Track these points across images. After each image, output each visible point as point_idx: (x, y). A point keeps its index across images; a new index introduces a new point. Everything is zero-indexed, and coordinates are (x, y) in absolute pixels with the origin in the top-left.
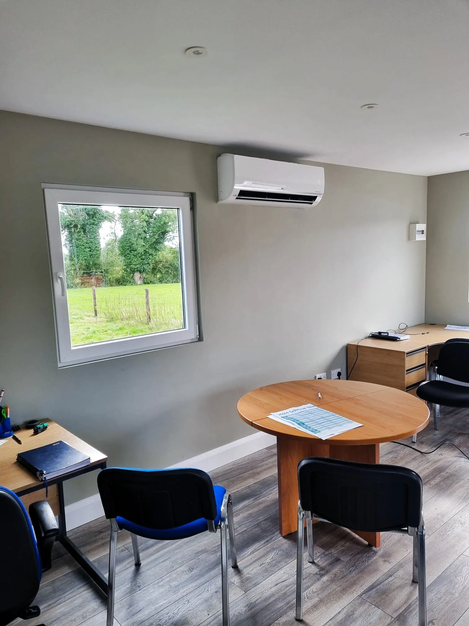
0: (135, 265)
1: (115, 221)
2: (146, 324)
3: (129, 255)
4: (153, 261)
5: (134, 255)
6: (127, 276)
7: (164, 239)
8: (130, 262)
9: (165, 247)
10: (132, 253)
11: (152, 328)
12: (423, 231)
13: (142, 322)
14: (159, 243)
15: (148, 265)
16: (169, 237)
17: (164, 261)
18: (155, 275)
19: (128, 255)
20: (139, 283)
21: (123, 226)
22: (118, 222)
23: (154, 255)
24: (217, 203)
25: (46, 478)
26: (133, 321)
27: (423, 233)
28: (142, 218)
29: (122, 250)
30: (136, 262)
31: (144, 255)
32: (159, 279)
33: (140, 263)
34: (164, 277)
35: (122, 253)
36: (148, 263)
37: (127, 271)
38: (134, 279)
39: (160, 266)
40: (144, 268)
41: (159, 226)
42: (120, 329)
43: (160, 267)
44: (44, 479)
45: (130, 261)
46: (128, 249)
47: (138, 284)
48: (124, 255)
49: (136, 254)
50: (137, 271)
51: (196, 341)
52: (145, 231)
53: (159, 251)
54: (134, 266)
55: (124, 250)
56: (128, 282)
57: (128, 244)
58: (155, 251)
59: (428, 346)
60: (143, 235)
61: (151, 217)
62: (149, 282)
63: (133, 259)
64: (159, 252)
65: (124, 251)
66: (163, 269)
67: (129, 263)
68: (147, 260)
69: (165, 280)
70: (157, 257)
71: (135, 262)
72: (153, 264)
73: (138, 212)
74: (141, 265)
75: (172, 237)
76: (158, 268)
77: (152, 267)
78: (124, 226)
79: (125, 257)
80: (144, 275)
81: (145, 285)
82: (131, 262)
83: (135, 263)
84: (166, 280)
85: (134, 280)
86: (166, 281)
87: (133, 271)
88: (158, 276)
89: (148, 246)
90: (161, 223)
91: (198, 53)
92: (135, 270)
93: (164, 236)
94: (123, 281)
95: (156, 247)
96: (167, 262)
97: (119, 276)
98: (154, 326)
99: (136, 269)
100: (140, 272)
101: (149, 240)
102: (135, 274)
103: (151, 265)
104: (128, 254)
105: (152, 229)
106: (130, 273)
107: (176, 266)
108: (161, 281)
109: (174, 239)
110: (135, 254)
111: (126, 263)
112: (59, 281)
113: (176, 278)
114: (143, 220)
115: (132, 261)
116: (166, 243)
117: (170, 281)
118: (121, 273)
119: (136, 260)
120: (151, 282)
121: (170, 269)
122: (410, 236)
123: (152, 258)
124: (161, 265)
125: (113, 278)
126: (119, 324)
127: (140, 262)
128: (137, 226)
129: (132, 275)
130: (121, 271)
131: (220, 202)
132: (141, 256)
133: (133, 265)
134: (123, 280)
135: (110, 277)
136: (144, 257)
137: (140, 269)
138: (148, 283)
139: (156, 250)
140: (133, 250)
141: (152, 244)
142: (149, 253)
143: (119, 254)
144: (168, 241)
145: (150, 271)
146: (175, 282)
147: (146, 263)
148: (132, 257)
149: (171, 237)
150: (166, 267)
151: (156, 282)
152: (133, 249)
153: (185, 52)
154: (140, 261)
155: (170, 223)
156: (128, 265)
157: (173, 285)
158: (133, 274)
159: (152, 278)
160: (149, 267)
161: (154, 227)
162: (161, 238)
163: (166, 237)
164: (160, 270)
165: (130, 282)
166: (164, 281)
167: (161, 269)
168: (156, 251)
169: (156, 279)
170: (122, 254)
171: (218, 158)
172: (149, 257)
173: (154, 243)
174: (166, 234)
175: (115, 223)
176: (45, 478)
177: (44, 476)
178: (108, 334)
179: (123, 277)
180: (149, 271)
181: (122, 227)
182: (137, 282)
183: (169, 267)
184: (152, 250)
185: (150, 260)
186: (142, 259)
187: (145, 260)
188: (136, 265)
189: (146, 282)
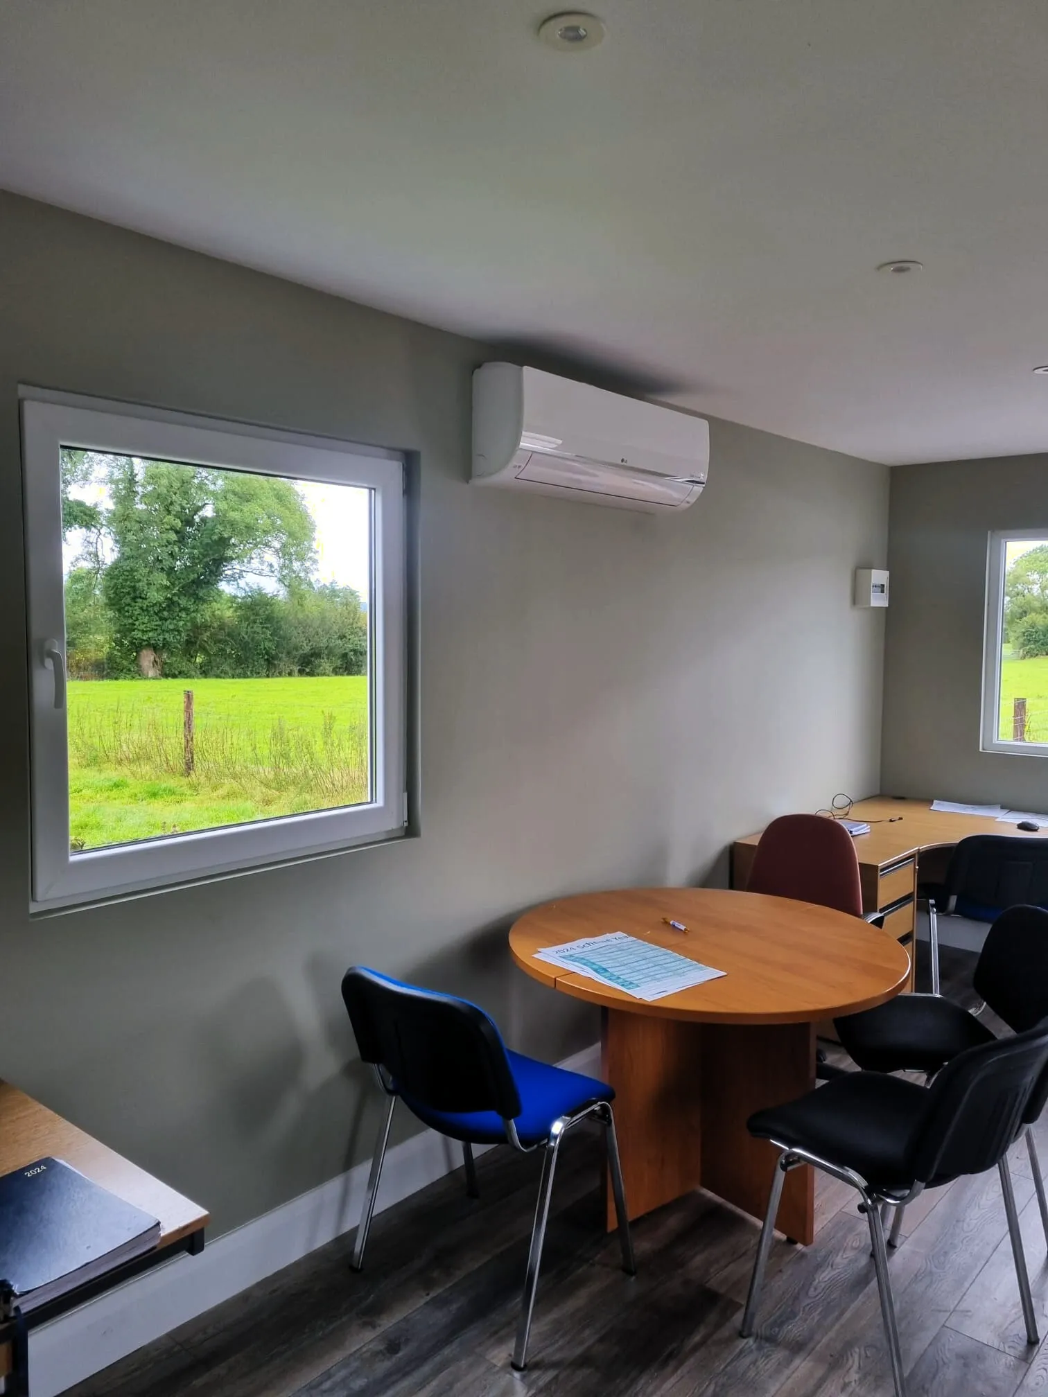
0: (143, 632)
1: (98, 526)
2: (182, 775)
3: (130, 609)
4: (189, 624)
5: (141, 608)
6: (121, 658)
7: (217, 576)
8: (130, 624)
9: (220, 593)
10: (136, 602)
11: (199, 784)
12: (883, 586)
13: (171, 771)
14: (205, 583)
15: (177, 633)
16: (229, 572)
17: (215, 625)
18: (192, 657)
19: (126, 608)
20: (151, 674)
21: (118, 538)
22: (104, 530)
23: (192, 610)
24: (468, 482)
25: (21, 1307)
26: (148, 768)
27: (883, 592)
28: (166, 522)
29: (112, 596)
30: (144, 627)
31: (167, 609)
32: (201, 668)
33: (155, 628)
34: (214, 664)
35: (113, 602)
36: (174, 630)
37: (122, 645)
38: (141, 664)
39: (206, 636)
40: (164, 639)
41: (207, 544)
42: (117, 785)
43: (205, 639)
44: (12, 1314)
45: (130, 621)
46: (128, 593)
47: (150, 676)
48: (117, 607)
49: (147, 606)
50: (149, 645)
51: (397, 835)
52: (171, 554)
53: (204, 601)
54: (140, 635)
55: (117, 594)
56: (124, 671)
57: (128, 583)
58: (195, 602)
59: (918, 853)
60: (167, 564)
61: (189, 522)
62: (177, 673)
63: (140, 617)
64: (205, 605)
65: (117, 597)
66: (212, 645)
67: (127, 626)
68: (175, 621)
69: (215, 669)
70: (199, 615)
71: (145, 625)
72: (188, 633)
73: (156, 510)
74: (159, 631)
75: (238, 571)
76: (198, 642)
77: (185, 638)
78: (121, 540)
79: (119, 611)
80: (165, 656)
81: (166, 680)
82: (134, 625)
83: (142, 627)
84: (218, 669)
85: (139, 666)
86: (219, 672)
87: (138, 647)
88: (199, 660)
89: (177, 588)
90: (213, 539)
91: (574, 36)
92: (144, 643)
93: (218, 568)
94: (112, 668)
95: (197, 592)
96: (221, 627)
97: (102, 655)
98: (203, 779)
99: (144, 640)
100: (155, 648)
101: (180, 576)
102: (141, 654)
103: (183, 634)
104: (129, 605)
105: (190, 550)
106: (130, 649)
107: (243, 637)
108: (204, 672)
109: (243, 577)
110: (145, 606)
111: (121, 625)
112: (49, 663)
113: (243, 666)
114: (168, 527)
115: (137, 623)
116: (223, 586)
117: (228, 674)
118: (106, 649)
119: (146, 621)
120: (180, 673)
121: (228, 644)
122: (857, 597)
123: (186, 618)
124: (208, 634)
125: (87, 659)
126: (112, 773)
127: (156, 625)
128: (154, 540)
129: (135, 654)
130: (108, 646)
131: (477, 482)
132: (159, 612)
133: (139, 630)
134: (110, 666)
135: (79, 656)
136: (166, 614)
137: (154, 642)
138: (174, 676)
139: (199, 599)
140: (141, 597)
141: (189, 583)
142: (179, 604)
143: (106, 604)
144: (228, 581)
145: (179, 647)
146: (239, 676)
147: (171, 627)
148: (136, 613)
149: (235, 571)
150: (220, 641)
151: (193, 673)
152: (140, 594)
153: (539, 30)
154: (157, 623)
155: (233, 540)
156: (125, 630)
157: (234, 683)
158: (137, 652)
159: (184, 664)
160: (178, 637)
161: (194, 548)
162: (211, 571)
163: (224, 571)
164: (204, 646)
165: (129, 670)
166: (213, 673)
167: (206, 645)
168: (197, 602)
169: (192, 666)
170: (114, 605)
171: (477, 370)
172: (178, 616)
173: (193, 582)
174: (224, 564)
175: (99, 531)
176: (17, 1309)
177: (16, 1303)
178: (84, 799)
179: (111, 658)
180: (175, 648)
181: (117, 541)
182: (145, 672)
183: (226, 641)
184: (186, 598)
185: (181, 623)
186: (161, 619)
187: (168, 622)
188: (146, 631)
189: (168, 672)
